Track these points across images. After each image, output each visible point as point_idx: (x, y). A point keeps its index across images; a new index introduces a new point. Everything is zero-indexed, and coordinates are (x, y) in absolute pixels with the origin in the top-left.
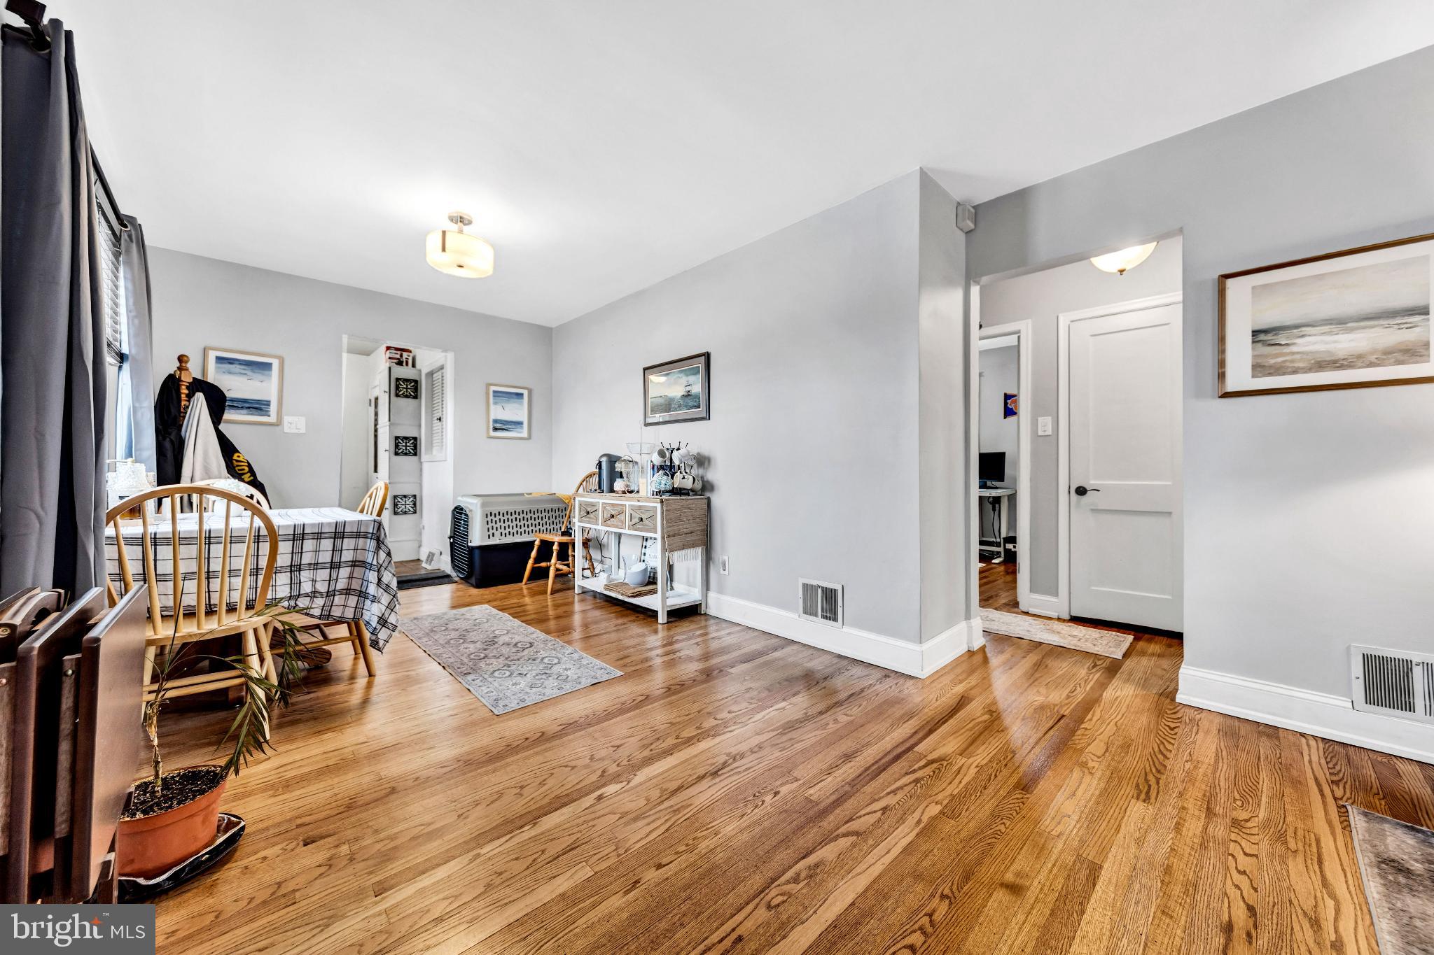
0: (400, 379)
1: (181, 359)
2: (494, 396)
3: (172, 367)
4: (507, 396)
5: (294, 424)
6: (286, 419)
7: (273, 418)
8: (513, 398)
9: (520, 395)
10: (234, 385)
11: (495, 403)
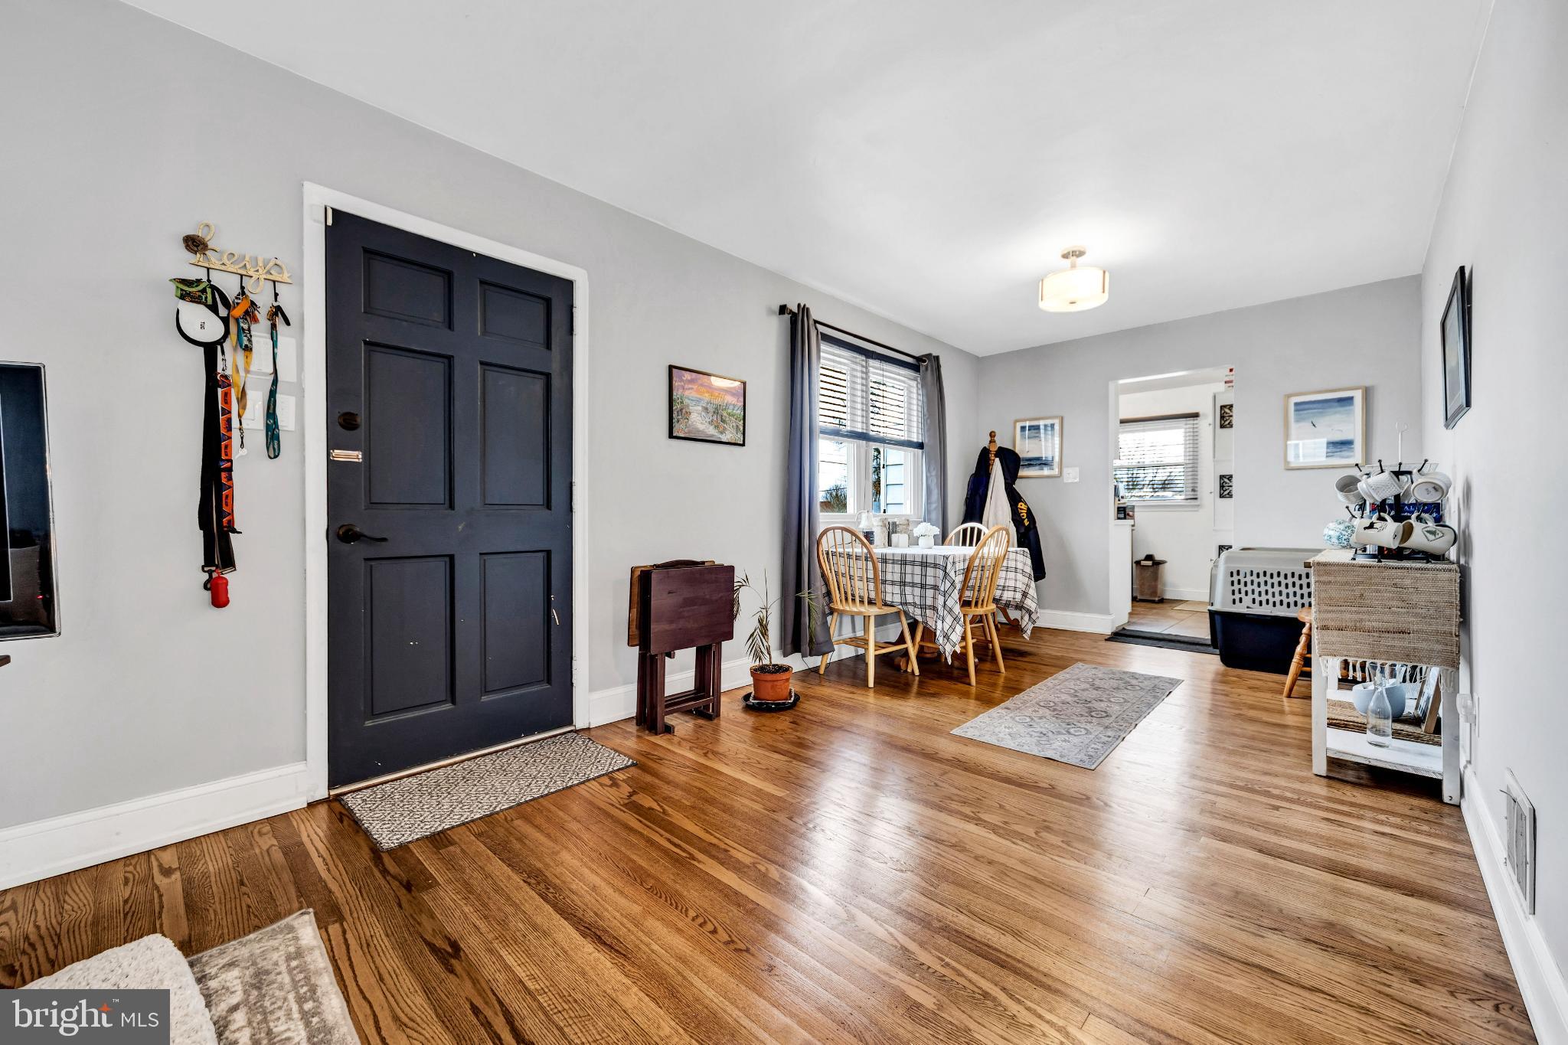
0: (1225, 406)
1: (992, 435)
2: (1296, 410)
3: (985, 442)
4: (1320, 405)
5: (1071, 475)
6: (1065, 471)
7: (1056, 472)
8: (1330, 407)
9: (1349, 400)
10: (1025, 448)
11: (1297, 421)
